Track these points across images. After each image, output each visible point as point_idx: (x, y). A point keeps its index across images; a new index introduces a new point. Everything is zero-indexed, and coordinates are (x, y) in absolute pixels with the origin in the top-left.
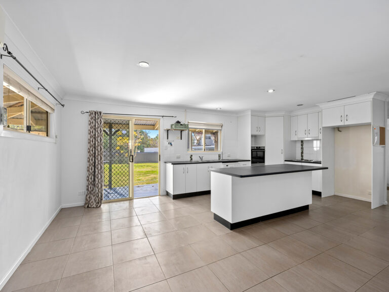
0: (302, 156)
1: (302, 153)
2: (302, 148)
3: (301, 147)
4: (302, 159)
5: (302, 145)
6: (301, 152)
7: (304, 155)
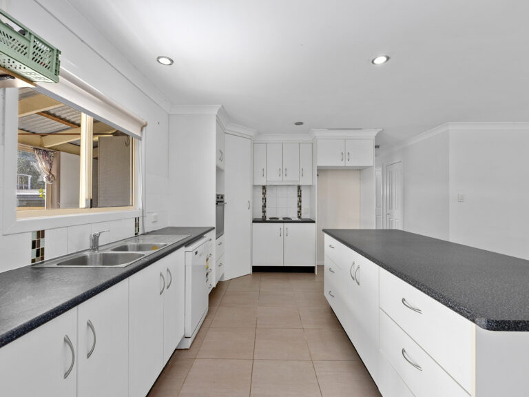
0: (264, 212)
1: (264, 206)
2: (264, 199)
3: (262, 196)
4: (264, 217)
5: (264, 194)
6: (262, 204)
7: (267, 209)
